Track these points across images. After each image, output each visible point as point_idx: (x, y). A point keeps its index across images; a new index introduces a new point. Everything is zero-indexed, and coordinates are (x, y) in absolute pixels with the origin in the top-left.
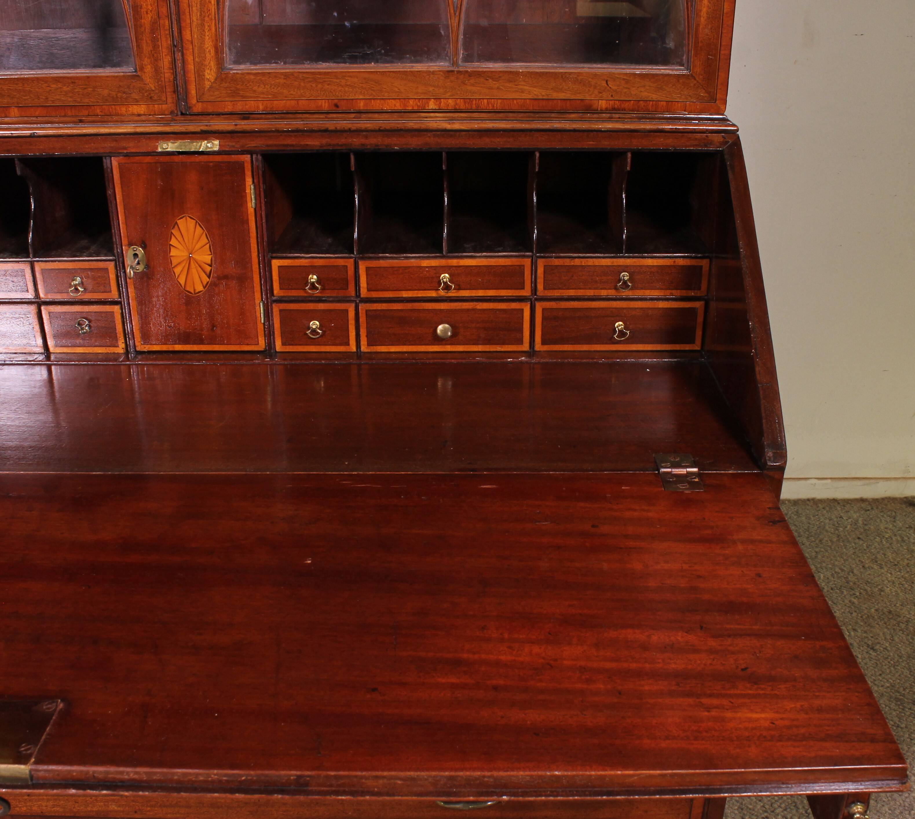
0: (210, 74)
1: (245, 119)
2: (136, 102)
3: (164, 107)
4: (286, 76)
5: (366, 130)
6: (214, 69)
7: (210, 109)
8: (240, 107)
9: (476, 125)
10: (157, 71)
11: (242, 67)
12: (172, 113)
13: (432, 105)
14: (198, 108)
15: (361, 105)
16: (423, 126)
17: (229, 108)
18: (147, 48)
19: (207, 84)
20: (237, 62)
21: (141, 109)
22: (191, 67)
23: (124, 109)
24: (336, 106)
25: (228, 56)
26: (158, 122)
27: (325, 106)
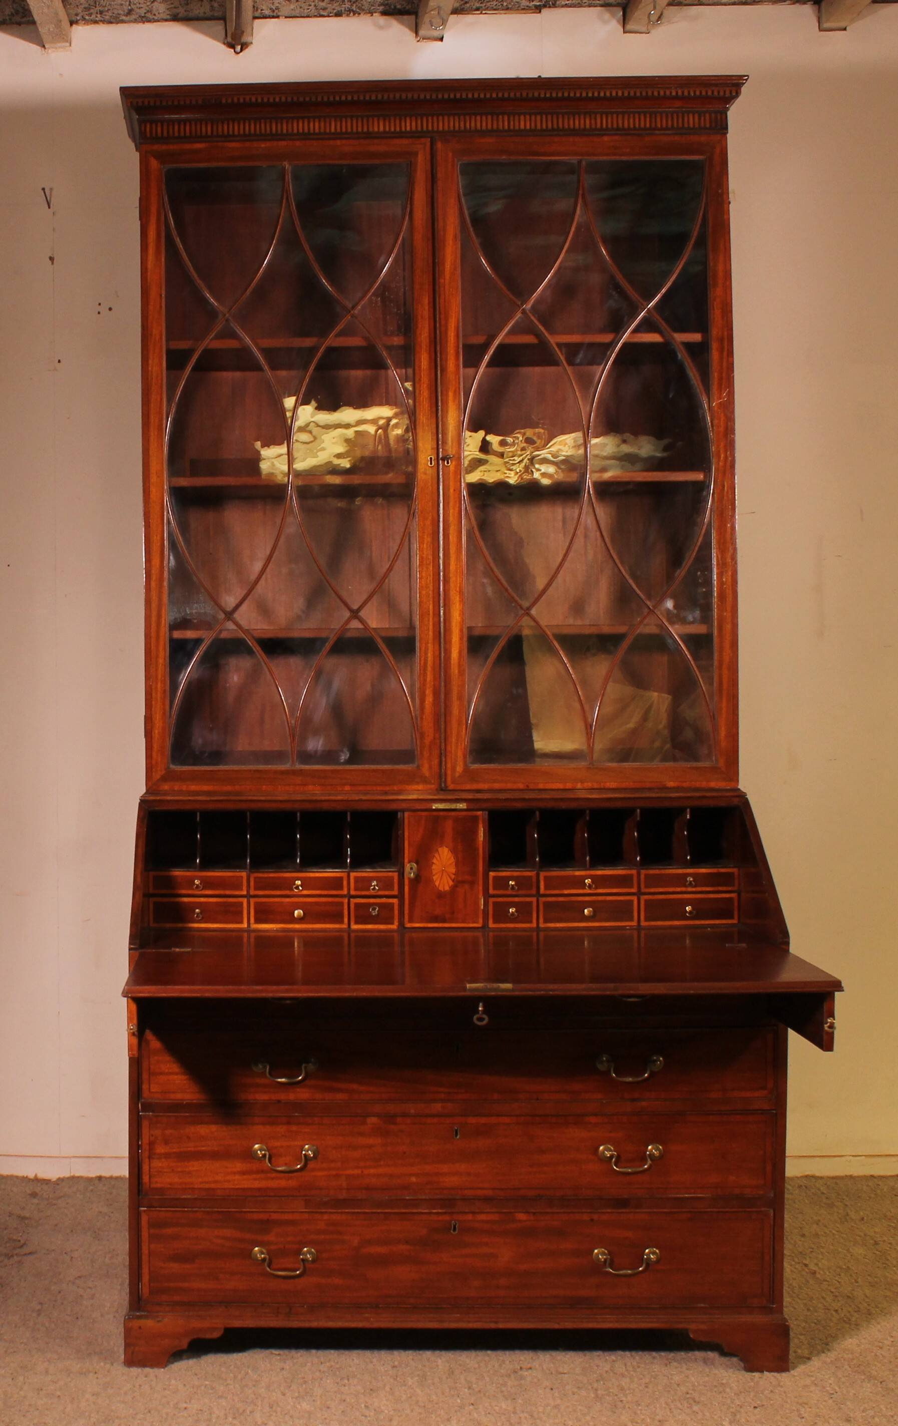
0: (459, 769)
1: (477, 793)
2: (418, 783)
3: (433, 786)
4: (501, 770)
5: (546, 799)
6: (462, 766)
7: (458, 787)
8: (475, 786)
9: (604, 796)
10: (430, 767)
11: (476, 765)
12: (437, 790)
13: (579, 786)
14: (451, 787)
15: (541, 786)
16: (577, 797)
17: (468, 787)
18: (426, 754)
19: (457, 775)
20: (474, 762)
21: (420, 787)
22: (449, 765)
23: (410, 787)
24: (527, 786)
25: (468, 760)
26: (430, 794)
27: (521, 786)
